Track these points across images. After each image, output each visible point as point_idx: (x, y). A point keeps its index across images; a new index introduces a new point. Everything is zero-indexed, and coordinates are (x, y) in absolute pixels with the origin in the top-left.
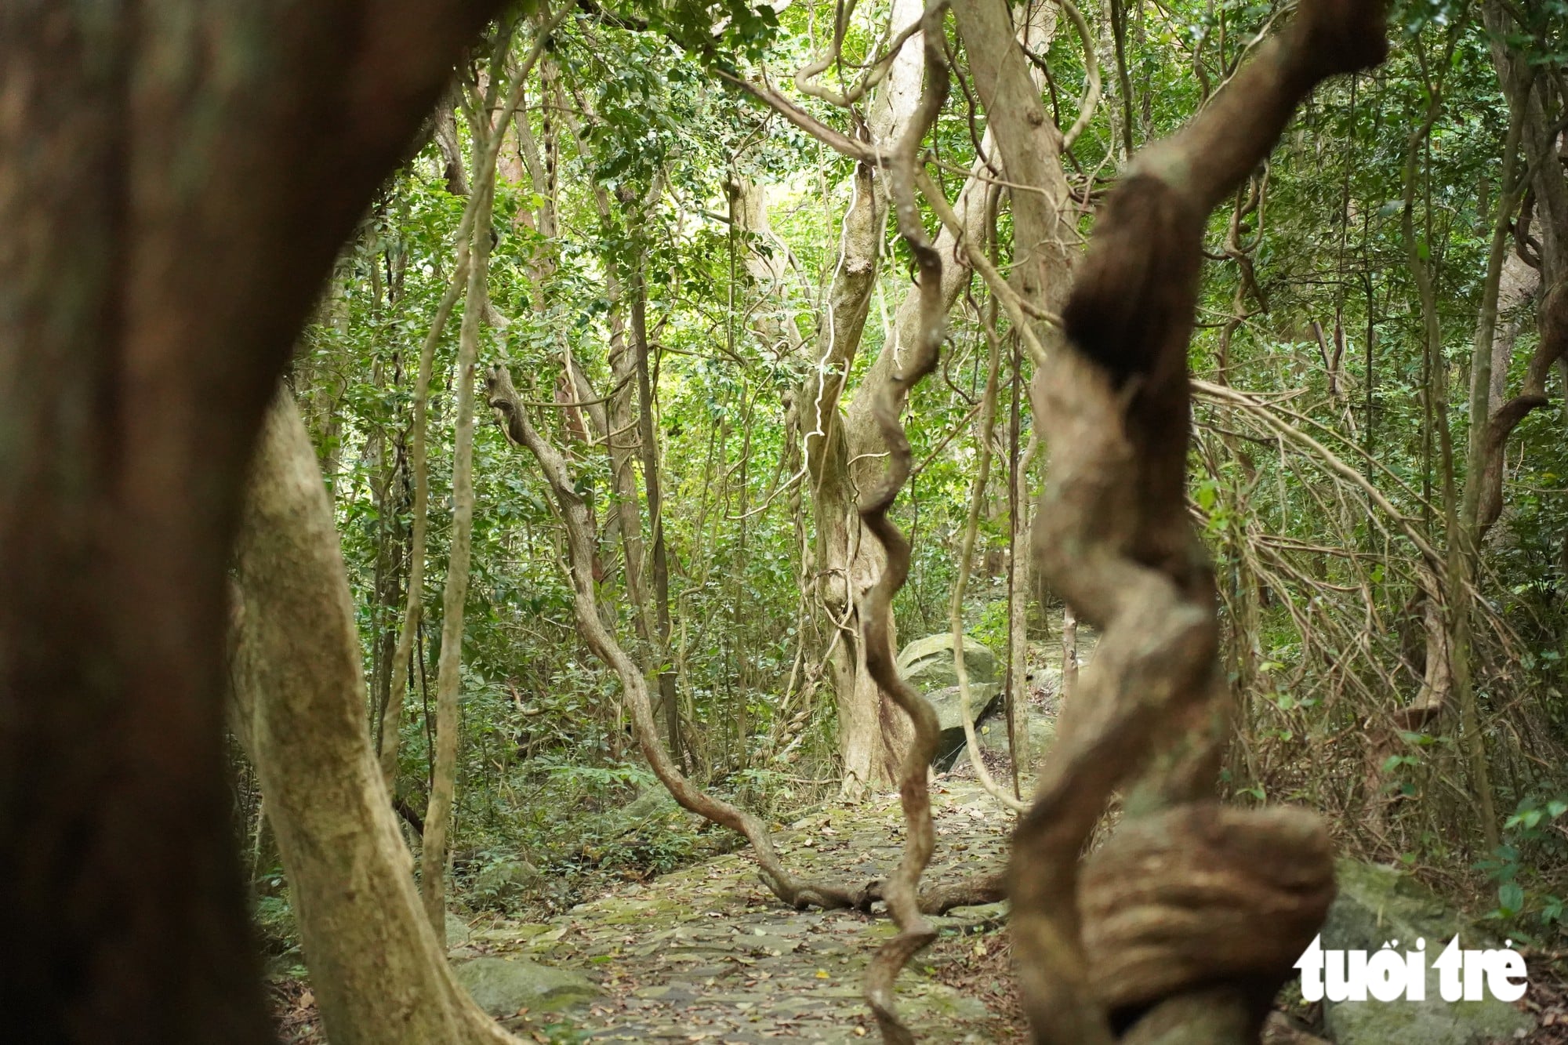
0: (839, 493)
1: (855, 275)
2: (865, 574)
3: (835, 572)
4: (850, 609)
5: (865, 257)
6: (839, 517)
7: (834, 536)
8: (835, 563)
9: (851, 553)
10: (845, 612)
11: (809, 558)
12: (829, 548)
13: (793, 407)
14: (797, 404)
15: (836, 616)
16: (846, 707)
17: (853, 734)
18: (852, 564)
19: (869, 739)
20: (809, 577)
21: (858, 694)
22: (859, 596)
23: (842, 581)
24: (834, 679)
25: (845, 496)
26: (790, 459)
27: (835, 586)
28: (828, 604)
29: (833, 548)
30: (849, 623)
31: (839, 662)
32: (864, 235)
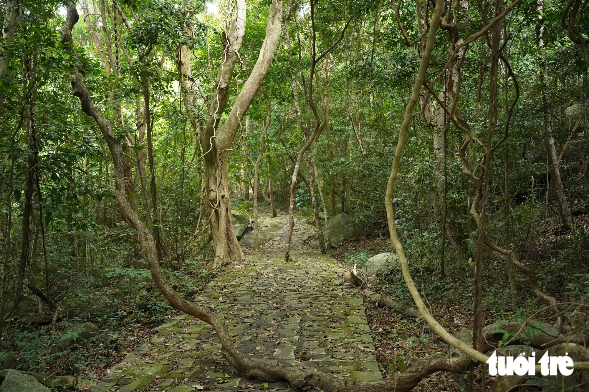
0: (214, 164)
1: (222, 89)
2: (222, 191)
3: (212, 190)
4: (218, 202)
5: (226, 83)
6: (214, 172)
7: (212, 178)
8: (213, 187)
9: (218, 184)
10: (216, 203)
11: (203, 185)
12: (210, 182)
13: (199, 135)
14: (201, 135)
15: (213, 205)
16: (215, 234)
17: (218, 243)
18: (218, 187)
19: (223, 245)
20: (204, 191)
21: (220, 230)
22: (220, 198)
23: (215, 193)
24: (211, 225)
25: (216, 165)
26: (198, 153)
27: (213, 194)
28: (210, 200)
29: (211, 182)
30: (217, 207)
31: (213, 220)
32: (226, 75)
